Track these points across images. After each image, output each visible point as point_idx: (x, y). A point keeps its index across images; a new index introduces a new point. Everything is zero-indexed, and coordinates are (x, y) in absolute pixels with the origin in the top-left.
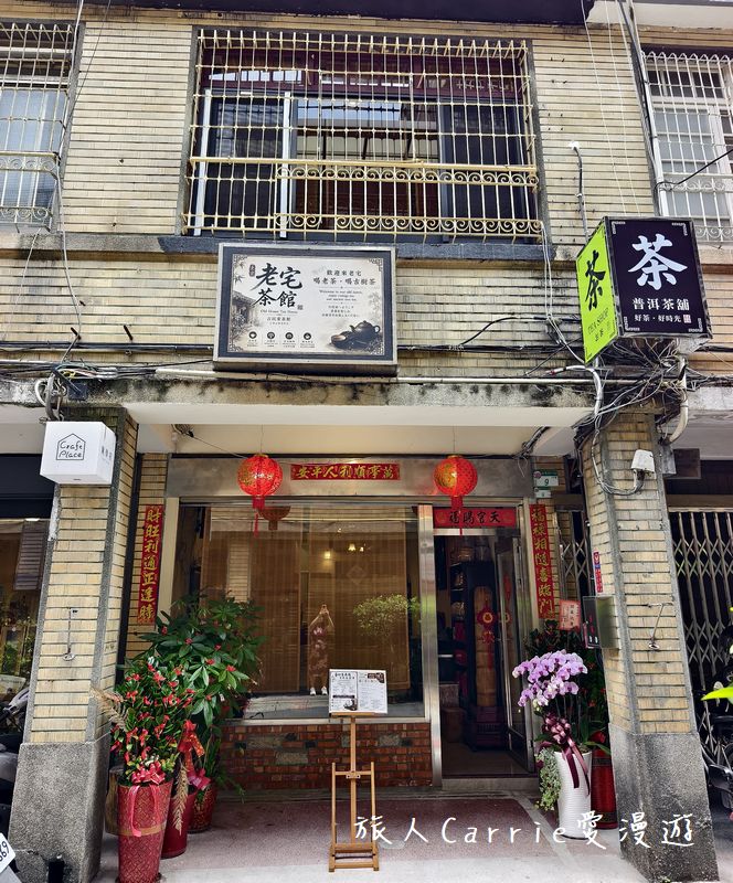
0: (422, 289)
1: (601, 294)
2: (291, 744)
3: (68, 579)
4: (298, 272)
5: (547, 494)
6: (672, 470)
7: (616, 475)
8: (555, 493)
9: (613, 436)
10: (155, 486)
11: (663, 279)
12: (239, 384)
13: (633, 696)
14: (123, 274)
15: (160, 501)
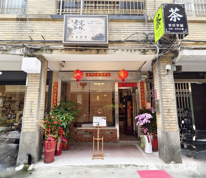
0: (115, 27)
1: (160, 24)
2: (86, 133)
3: (31, 95)
4: (84, 21)
5: (144, 79)
6: (175, 70)
7: (161, 71)
8: (146, 79)
9: (161, 62)
10: (56, 78)
11: (177, 19)
12: (70, 49)
13: (163, 123)
14: (42, 24)
15: (57, 81)
